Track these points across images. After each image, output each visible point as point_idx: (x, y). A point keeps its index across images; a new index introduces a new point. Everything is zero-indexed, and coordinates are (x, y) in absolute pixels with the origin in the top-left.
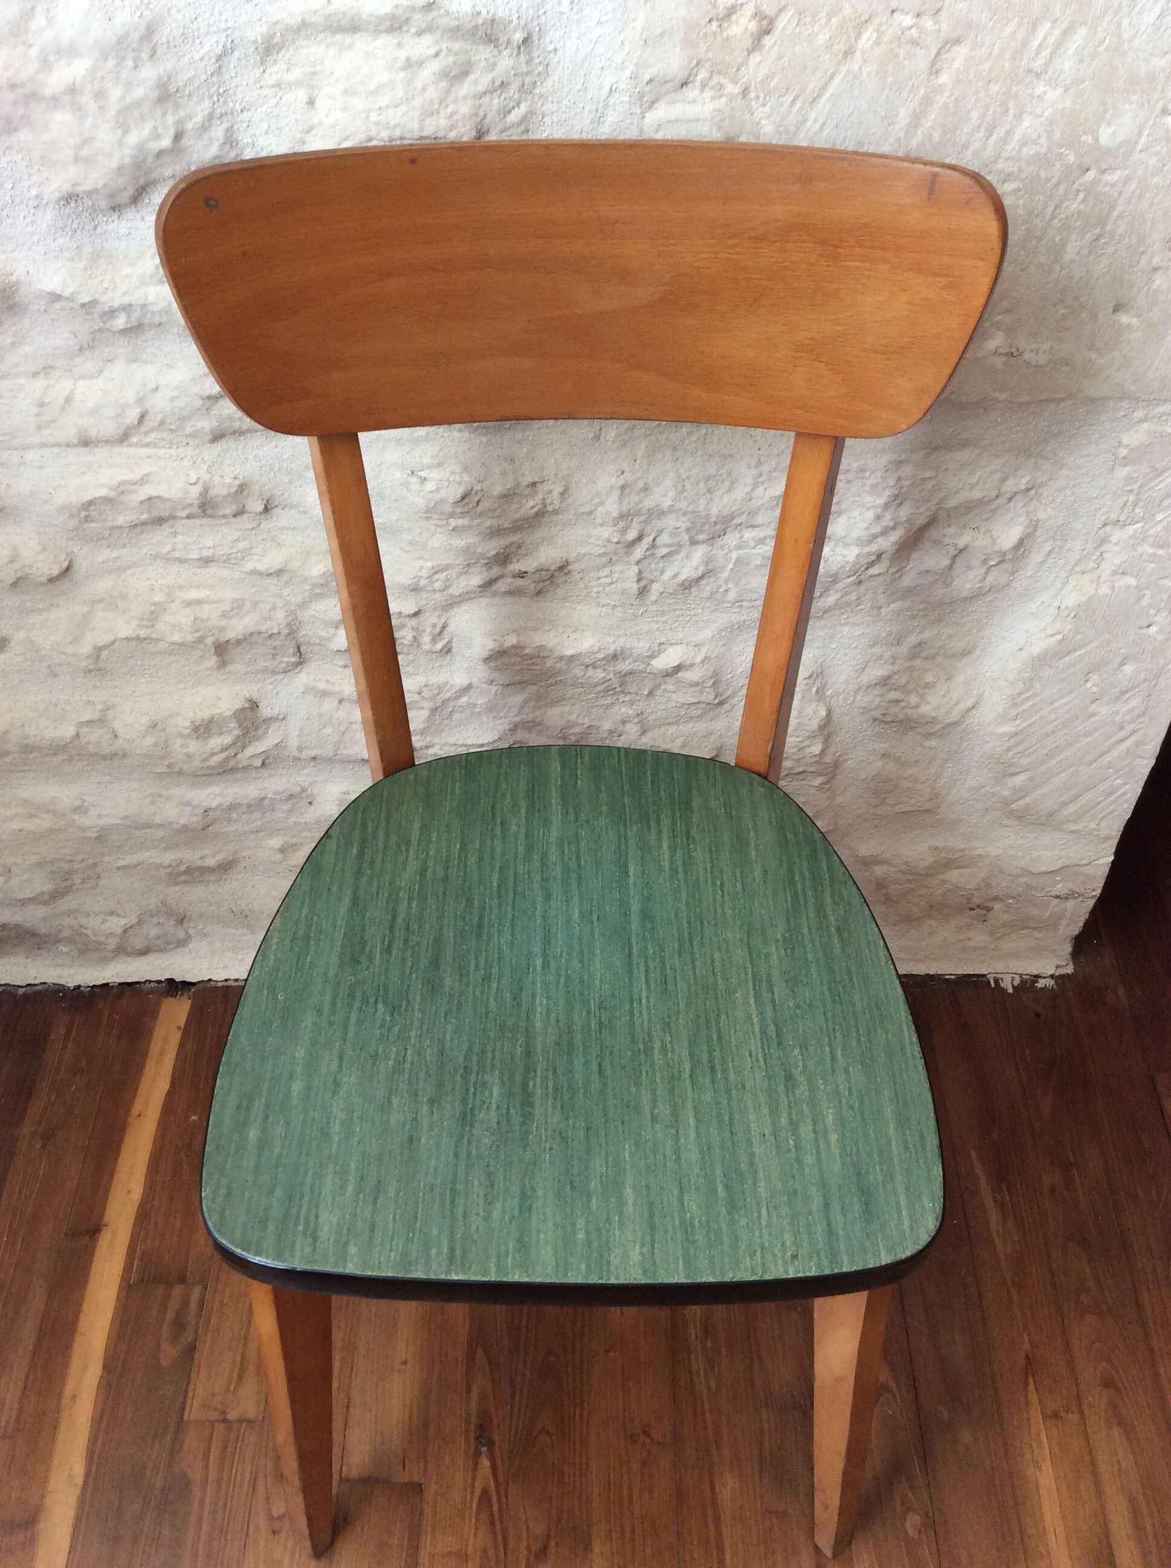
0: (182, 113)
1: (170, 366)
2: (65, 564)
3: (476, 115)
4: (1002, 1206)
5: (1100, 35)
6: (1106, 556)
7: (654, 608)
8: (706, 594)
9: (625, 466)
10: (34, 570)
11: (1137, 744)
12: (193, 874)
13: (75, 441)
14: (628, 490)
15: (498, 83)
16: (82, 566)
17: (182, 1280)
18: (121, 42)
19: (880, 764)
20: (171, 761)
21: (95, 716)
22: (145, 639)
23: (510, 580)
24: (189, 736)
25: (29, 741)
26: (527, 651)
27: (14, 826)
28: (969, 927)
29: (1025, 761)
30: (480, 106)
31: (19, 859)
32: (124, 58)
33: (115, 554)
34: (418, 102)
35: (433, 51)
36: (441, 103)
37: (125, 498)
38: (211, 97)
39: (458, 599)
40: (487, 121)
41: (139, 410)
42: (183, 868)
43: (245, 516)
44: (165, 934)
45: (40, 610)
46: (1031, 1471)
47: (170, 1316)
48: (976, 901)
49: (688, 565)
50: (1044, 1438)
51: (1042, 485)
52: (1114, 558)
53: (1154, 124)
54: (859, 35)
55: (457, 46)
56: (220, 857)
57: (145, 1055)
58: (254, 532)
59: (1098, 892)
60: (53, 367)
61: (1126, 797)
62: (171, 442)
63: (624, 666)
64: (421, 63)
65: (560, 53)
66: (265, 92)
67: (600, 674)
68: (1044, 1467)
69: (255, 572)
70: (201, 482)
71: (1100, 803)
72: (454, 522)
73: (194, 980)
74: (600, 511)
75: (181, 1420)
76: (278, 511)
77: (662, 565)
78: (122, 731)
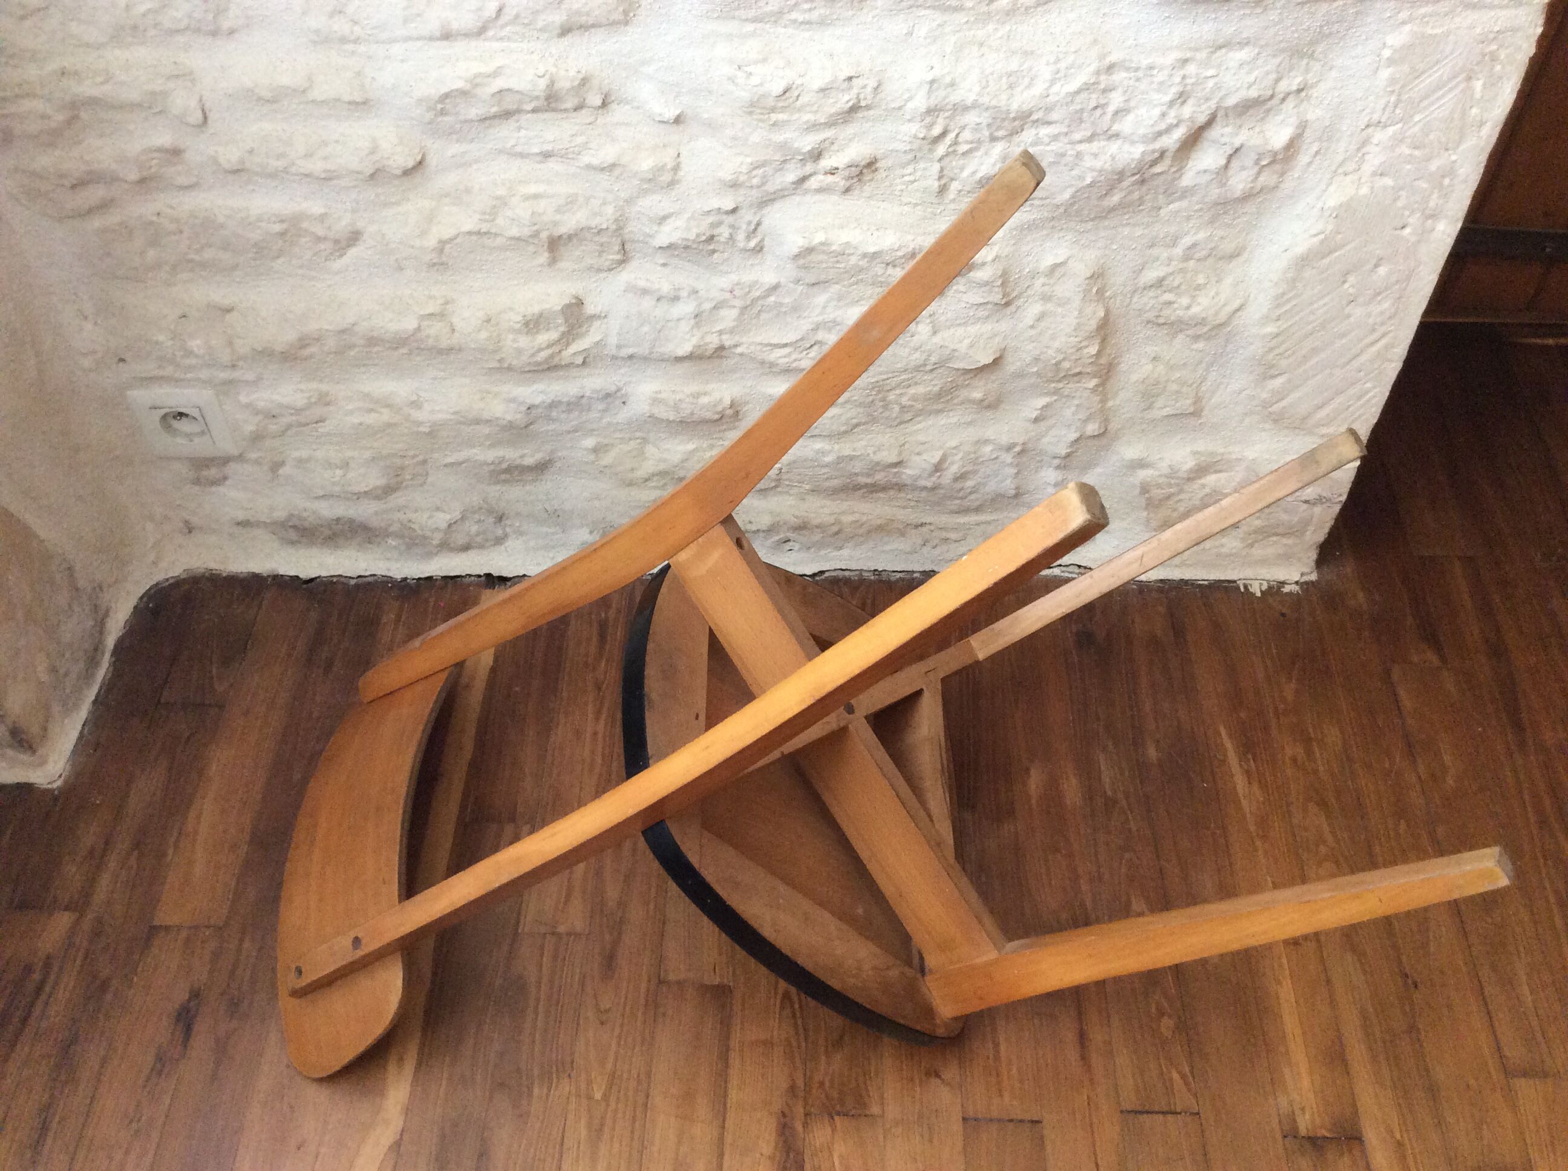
2: (419, 158)
4: (1248, 773)
6: (1367, 157)
7: (952, 206)
9: (934, 61)
10: (391, 162)
11: (1387, 347)
12: (511, 473)
13: (438, 34)
14: (935, 85)
16: (432, 161)
19: (1150, 367)
20: (503, 355)
21: (437, 310)
22: (485, 233)
23: (821, 177)
24: (518, 332)
25: (375, 334)
26: (834, 248)
27: (355, 419)
29: (1284, 363)
31: (355, 454)
33: (463, 148)
37: (479, 91)
39: (773, 197)
42: (504, 466)
43: (584, 111)
44: (484, 532)
45: (392, 204)
46: (1272, 989)
49: (986, 162)
50: (1284, 961)
51: (1313, 86)
52: (1375, 159)
56: (539, 456)
58: (591, 127)
59: (1344, 498)
61: (1373, 401)
62: (523, 36)
68: (1284, 984)
69: (589, 167)
70: (547, 77)
71: (1349, 406)
72: (774, 117)
73: (511, 576)
74: (910, 105)
75: (516, 934)
76: (614, 106)
77: (961, 162)
78: (459, 325)
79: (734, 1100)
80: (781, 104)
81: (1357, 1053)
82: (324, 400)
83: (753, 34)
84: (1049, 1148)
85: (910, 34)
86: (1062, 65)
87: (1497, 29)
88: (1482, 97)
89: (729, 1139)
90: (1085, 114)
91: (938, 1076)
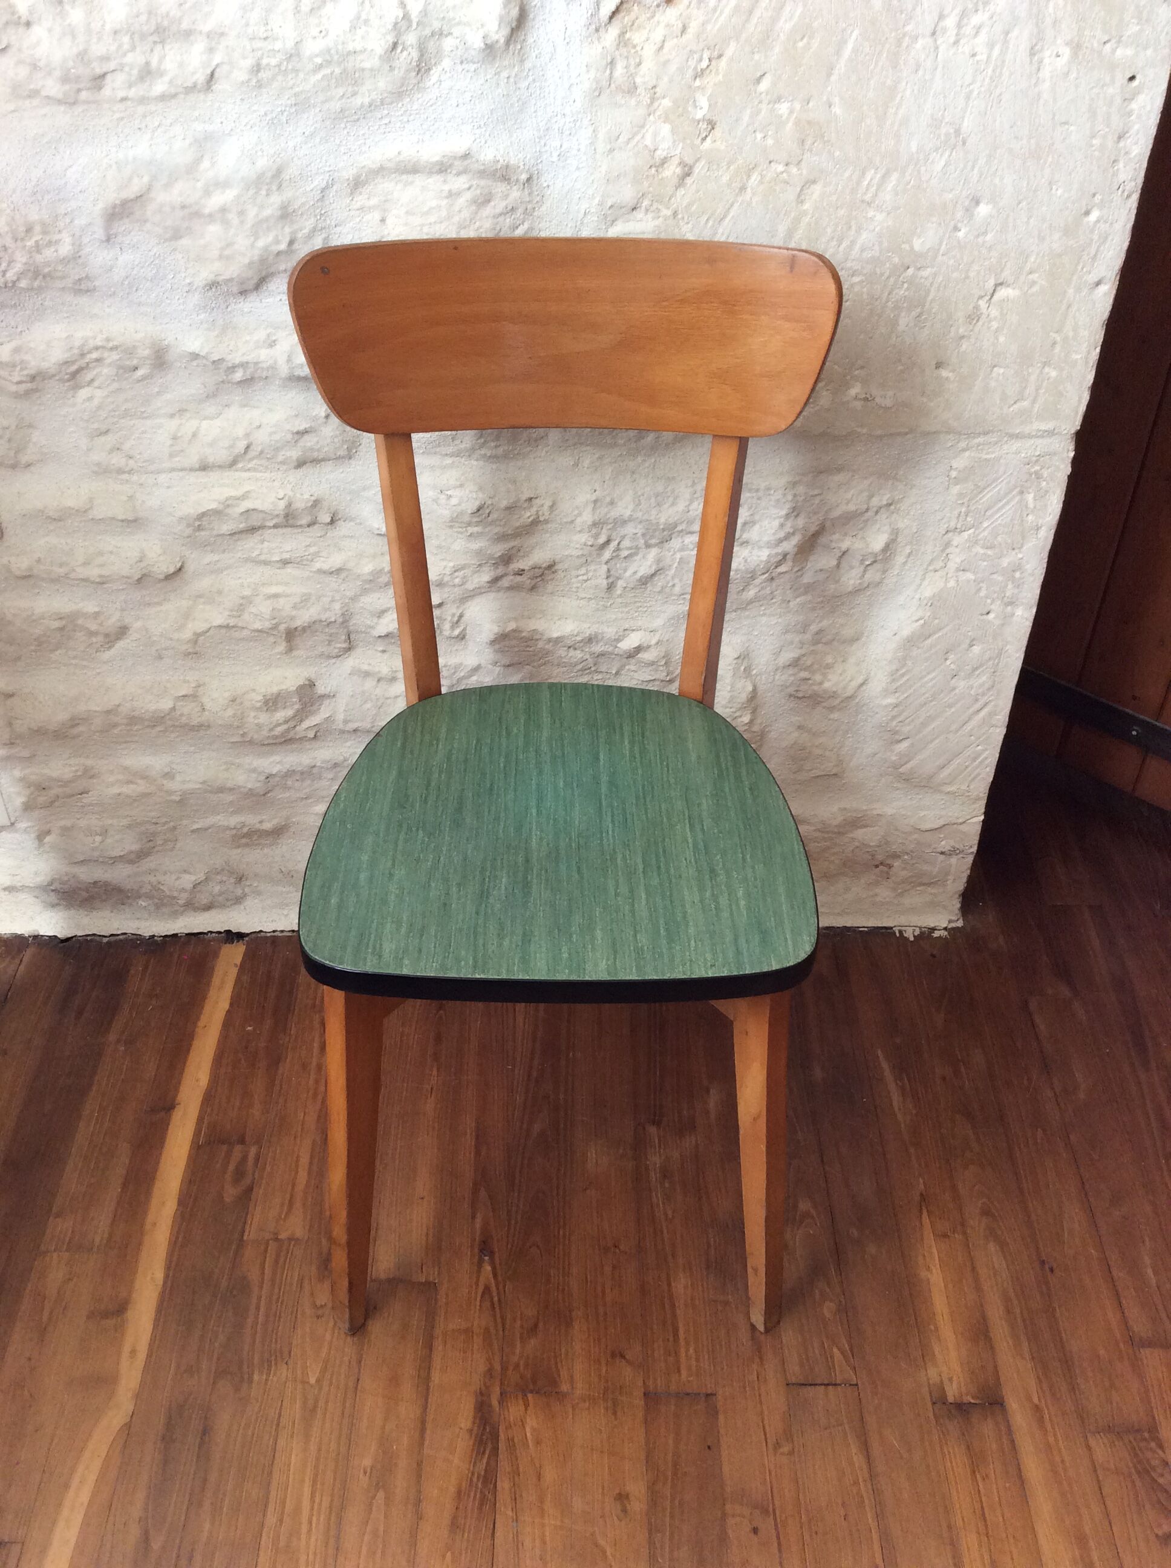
0: (295, 227)
1: (270, 410)
2: (178, 566)
3: (494, 229)
4: (903, 1089)
5: (908, 178)
6: (951, 557)
7: (620, 600)
8: (659, 589)
9: (597, 486)
10: (155, 569)
11: (991, 714)
12: (250, 837)
13: (197, 466)
14: (599, 504)
15: (510, 208)
16: (190, 567)
17: (242, 1141)
18: (260, 177)
19: (796, 734)
20: (246, 730)
21: (190, 692)
22: (233, 627)
23: (511, 577)
24: (259, 709)
25: (136, 713)
26: (524, 634)
27: (115, 790)
28: (877, 883)
29: (906, 729)
30: (497, 223)
31: (114, 821)
32: (260, 189)
33: (216, 557)
34: (456, 219)
35: (467, 186)
36: (471, 221)
37: (229, 511)
38: (316, 216)
39: (472, 594)
41: (245, 442)
42: (245, 830)
43: (316, 526)
44: (225, 892)
45: (156, 603)
46: (923, 1274)
47: (231, 1167)
48: (880, 857)
49: (643, 565)
50: (935, 1251)
51: (900, 501)
52: (956, 558)
53: (949, 237)
54: (749, 176)
55: (483, 183)
56: (275, 822)
57: (208, 984)
58: (322, 539)
59: (975, 849)
60: (186, 410)
61: (987, 762)
62: (267, 468)
63: (598, 648)
64: (459, 194)
65: (551, 188)
66: (352, 213)
67: (578, 655)
68: (934, 1271)
69: (321, 571)
70: (287, 498)
71: (967, 767)
72: (470, 530)
73: (247, 931)
74: (579, 520)
75: (241, 1240)
76: (341, 523)
77: (624, 564)
78: (208, 705)
79: (437, 1382)
80: (475, 520)
81: (1000, 1330)
82: (89, 774)
83: (452, 466)
84: (721, 1417)
85: (576, 465)
87: (1037, 453)
88: (1035, 507)
89: (430, 1417)
91: (622, 1356)
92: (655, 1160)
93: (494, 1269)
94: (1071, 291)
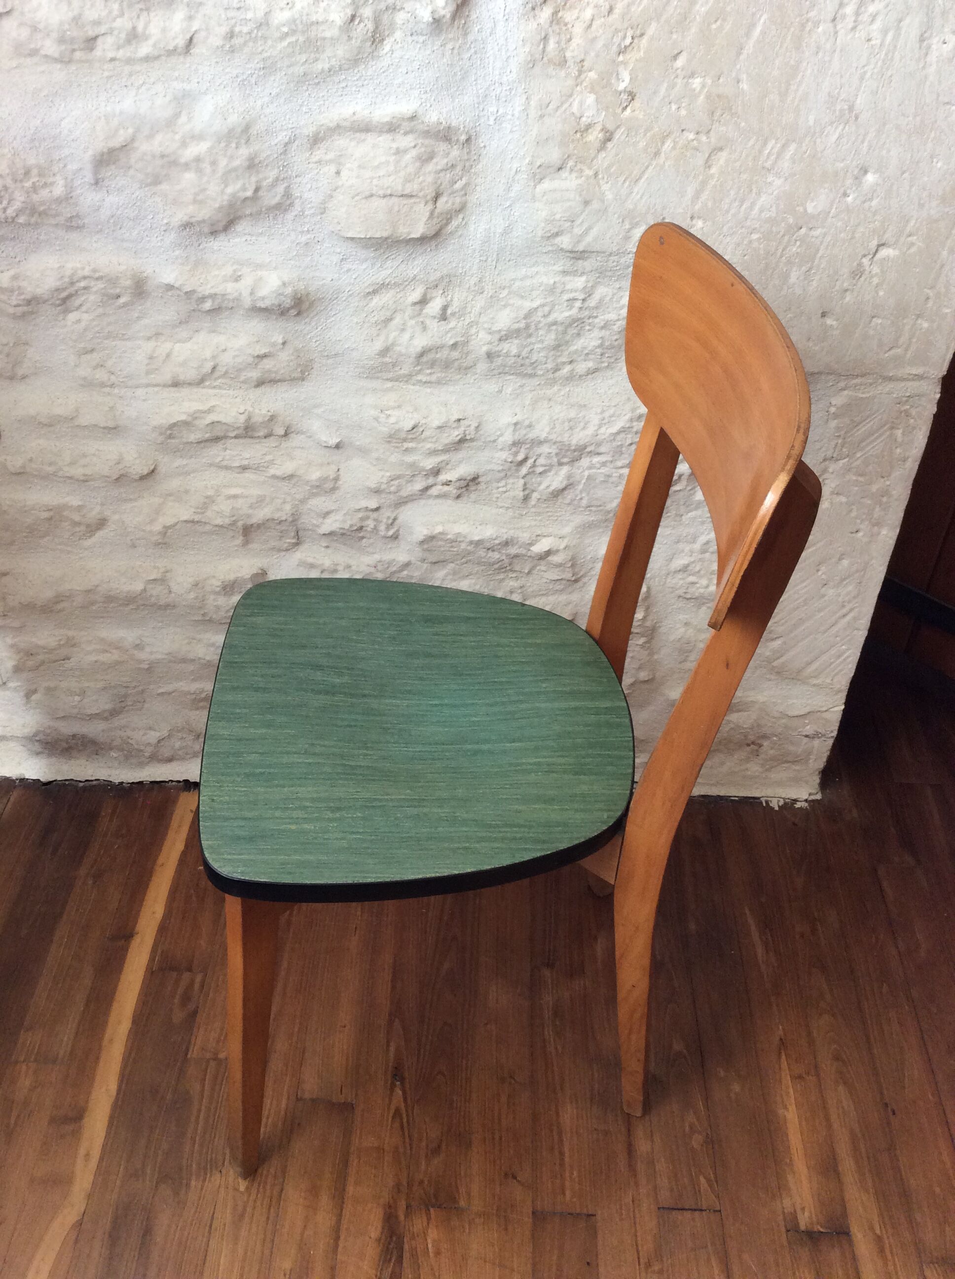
0: (261, 176)
1: (235, 336)
2: (152, 468)
3: (436, 183)
4: (766, 943)
5: (804, 148)
6: (826, 482)
7: (533, 510)
8: (567, 501)
9: (518, 411)
10: (132, 470)
11: (855, 619)
13: (170, 383)
14: (519, 426)
15: (450, 165)
16: (162, 469)
17: (190, 969)
18: (231, 131)
19: (682, 630)
20: (206, 611)
21: (159, 576)
22: (198, 522)
23: (440, 487)
24: (218, 593)
25: (112, 593)
26: (449, 537)
27: (93, 658)
28: (748, 760)
29: (780, 629)
30: (439, 178)
31: (91, 684)
32: (231, 142)
33: (185, 462)
34: (402, 174)
35: (413, 144)
36: (415, 175)
37: (197, 422)
38: (279, 167)
39: (405, 500)
40: (442, 187)
41: (212, 363)
43: (272, 438)
44: (186, 748)
45: (131, 500)
46: (781, 1112)
47: (180, 991)
48: (751, 738)
49: (556, 480)
50: (791, 1091)
52: (831, 483)
53: (839, 202)
54: (663, 143)
55: (427, 142)
57: (167, 827)
58: (277, 449)
59: (835, 734)
60: (161, 334)
61: (850, 659)
63: (513, 551)
64: (405, 151)
65: (487, 148)
66: (311, 166)
67: (496, 556)
68: (790, 1109)
69: (274, 477)
70: (247, 413)
71: (832, 663)
72: (406, 445)
74: (501, 439)
75: (185, 1059)
76: (293, 435)
77: (539, 479)
78: (175, 588)
79: (351, 1193)
80: (410, 436)
81: (847, 1165)
82: (71, 643)
83: (391, 389)
84: (600, 1237)
85: (500, 391)
86: (607, 414)
87: (908, 394)
88: (903, 442)
89: (344, 1225)
90: (624, 449)
91: (514, 1177)
92: (548, 999)
93: (404, 1092)
94: (945, 253)
